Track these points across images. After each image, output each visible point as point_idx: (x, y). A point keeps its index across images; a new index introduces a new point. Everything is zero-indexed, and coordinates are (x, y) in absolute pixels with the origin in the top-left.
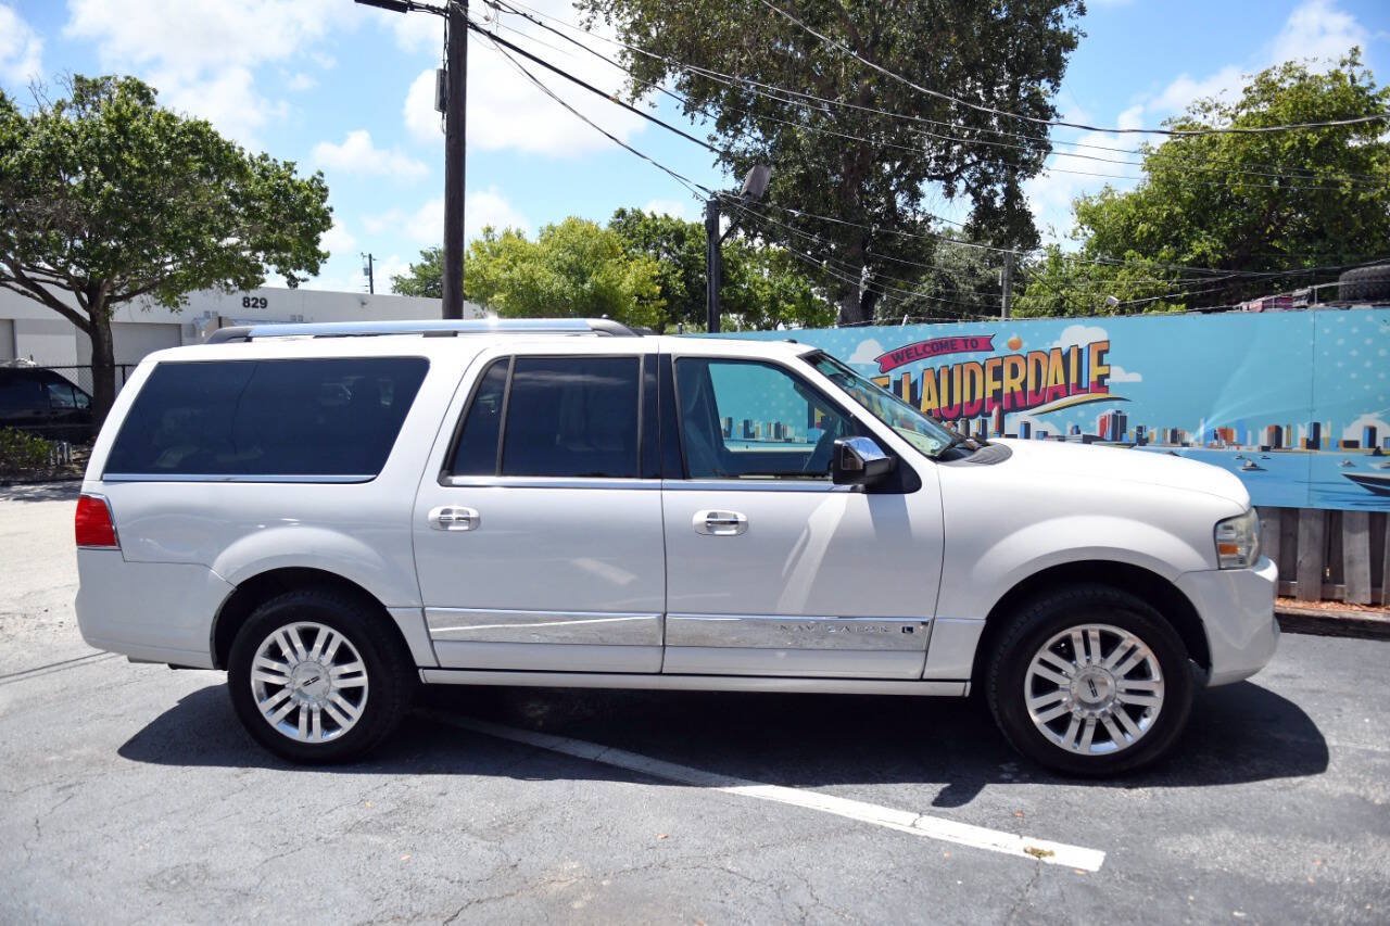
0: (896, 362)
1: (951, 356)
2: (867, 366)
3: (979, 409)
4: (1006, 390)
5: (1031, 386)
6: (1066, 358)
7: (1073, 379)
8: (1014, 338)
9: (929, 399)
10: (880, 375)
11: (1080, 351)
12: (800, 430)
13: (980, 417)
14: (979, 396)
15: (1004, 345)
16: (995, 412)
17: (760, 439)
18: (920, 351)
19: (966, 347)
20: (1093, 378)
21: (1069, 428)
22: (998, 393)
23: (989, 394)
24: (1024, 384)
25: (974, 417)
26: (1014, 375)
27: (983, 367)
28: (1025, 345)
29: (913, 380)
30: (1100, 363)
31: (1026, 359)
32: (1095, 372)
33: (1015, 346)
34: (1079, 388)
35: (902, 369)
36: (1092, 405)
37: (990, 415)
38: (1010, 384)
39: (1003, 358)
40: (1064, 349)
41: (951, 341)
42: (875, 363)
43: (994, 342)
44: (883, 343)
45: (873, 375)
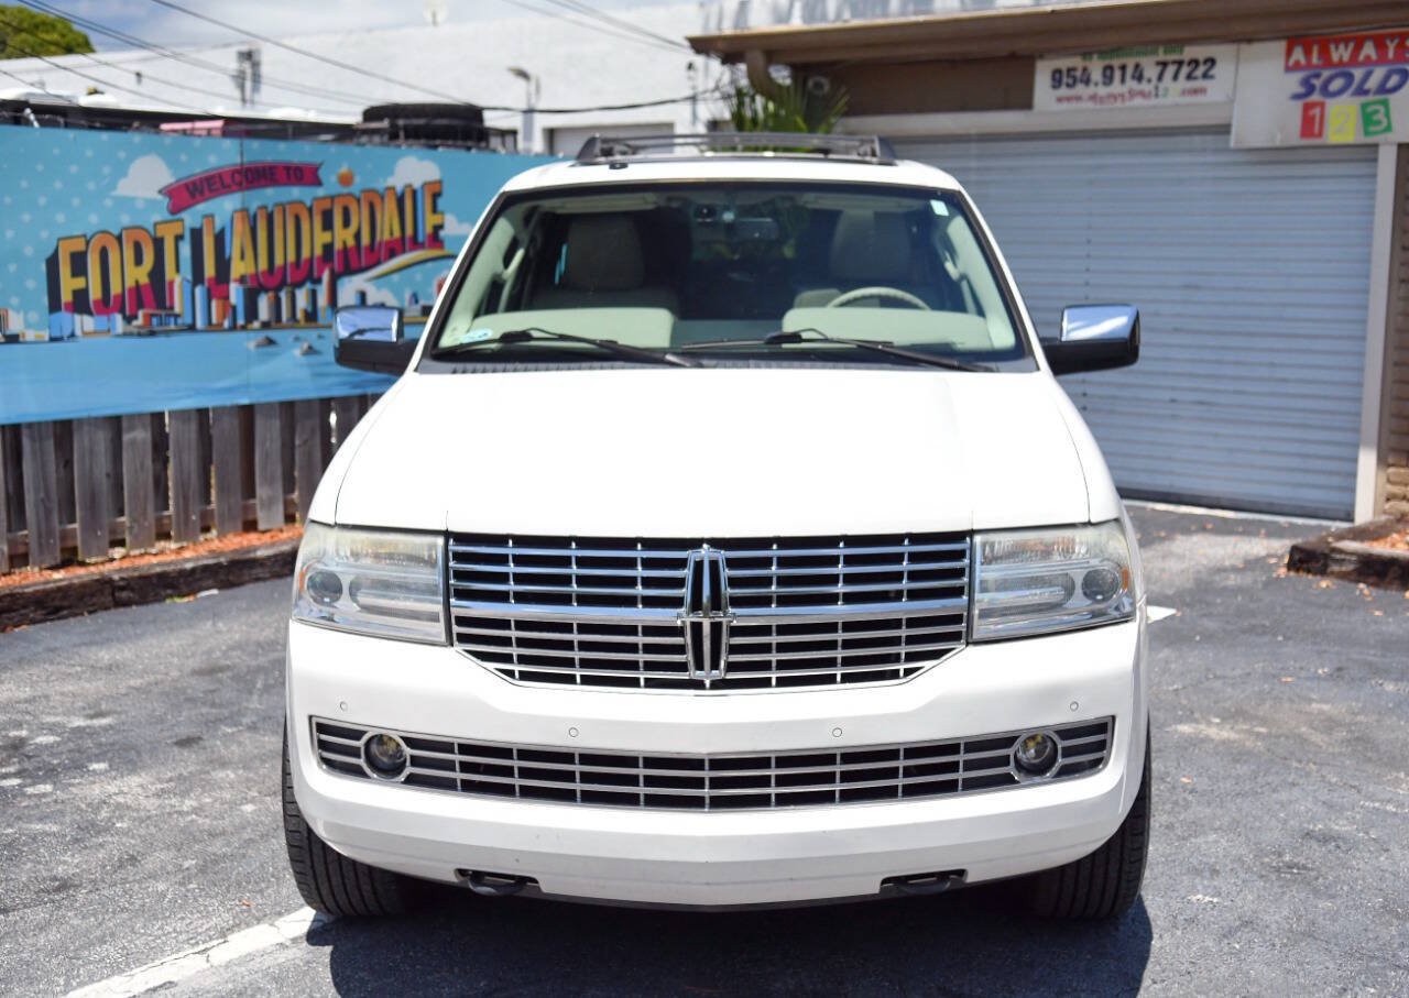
0: (193, 196)
1: (269, 191)
2: (148, 201)
3: (305, 273)
4: (338, 246)
5: (365, 240)
6: (400, 201)
7: (409, 231)
8: (344, 169)
9: (242, 257)
10: (170, 217)
11: (414, 193)
12: (34, 316)
13: (308, 286)
14: (305, 253)
15: (334, 179)
16: (326, 276)
18: (227, 181)
19: (289, 178)
20: (429, 230)
21: (407, 295)
22: (328, 248)
23: (318, 251)
24: (358, 236)
25: (300, 284)
26: (346, 223)
27: (310, 210)
28: (357, 180)
29: (218, 228)
30: (435, 210)
31: (358, 201)
32: (430, 221)
33: (346, 180)
34: (416, 244)
35: (202, 208)
36: (430, 265)
37: (318, 281)
38: (342, 237)
39: (332, 198)
40: (399, 189)
41: (271, 167)
42: (160, 197)
43: (322, 174)
44: (172, 163)
45: (157, 217)
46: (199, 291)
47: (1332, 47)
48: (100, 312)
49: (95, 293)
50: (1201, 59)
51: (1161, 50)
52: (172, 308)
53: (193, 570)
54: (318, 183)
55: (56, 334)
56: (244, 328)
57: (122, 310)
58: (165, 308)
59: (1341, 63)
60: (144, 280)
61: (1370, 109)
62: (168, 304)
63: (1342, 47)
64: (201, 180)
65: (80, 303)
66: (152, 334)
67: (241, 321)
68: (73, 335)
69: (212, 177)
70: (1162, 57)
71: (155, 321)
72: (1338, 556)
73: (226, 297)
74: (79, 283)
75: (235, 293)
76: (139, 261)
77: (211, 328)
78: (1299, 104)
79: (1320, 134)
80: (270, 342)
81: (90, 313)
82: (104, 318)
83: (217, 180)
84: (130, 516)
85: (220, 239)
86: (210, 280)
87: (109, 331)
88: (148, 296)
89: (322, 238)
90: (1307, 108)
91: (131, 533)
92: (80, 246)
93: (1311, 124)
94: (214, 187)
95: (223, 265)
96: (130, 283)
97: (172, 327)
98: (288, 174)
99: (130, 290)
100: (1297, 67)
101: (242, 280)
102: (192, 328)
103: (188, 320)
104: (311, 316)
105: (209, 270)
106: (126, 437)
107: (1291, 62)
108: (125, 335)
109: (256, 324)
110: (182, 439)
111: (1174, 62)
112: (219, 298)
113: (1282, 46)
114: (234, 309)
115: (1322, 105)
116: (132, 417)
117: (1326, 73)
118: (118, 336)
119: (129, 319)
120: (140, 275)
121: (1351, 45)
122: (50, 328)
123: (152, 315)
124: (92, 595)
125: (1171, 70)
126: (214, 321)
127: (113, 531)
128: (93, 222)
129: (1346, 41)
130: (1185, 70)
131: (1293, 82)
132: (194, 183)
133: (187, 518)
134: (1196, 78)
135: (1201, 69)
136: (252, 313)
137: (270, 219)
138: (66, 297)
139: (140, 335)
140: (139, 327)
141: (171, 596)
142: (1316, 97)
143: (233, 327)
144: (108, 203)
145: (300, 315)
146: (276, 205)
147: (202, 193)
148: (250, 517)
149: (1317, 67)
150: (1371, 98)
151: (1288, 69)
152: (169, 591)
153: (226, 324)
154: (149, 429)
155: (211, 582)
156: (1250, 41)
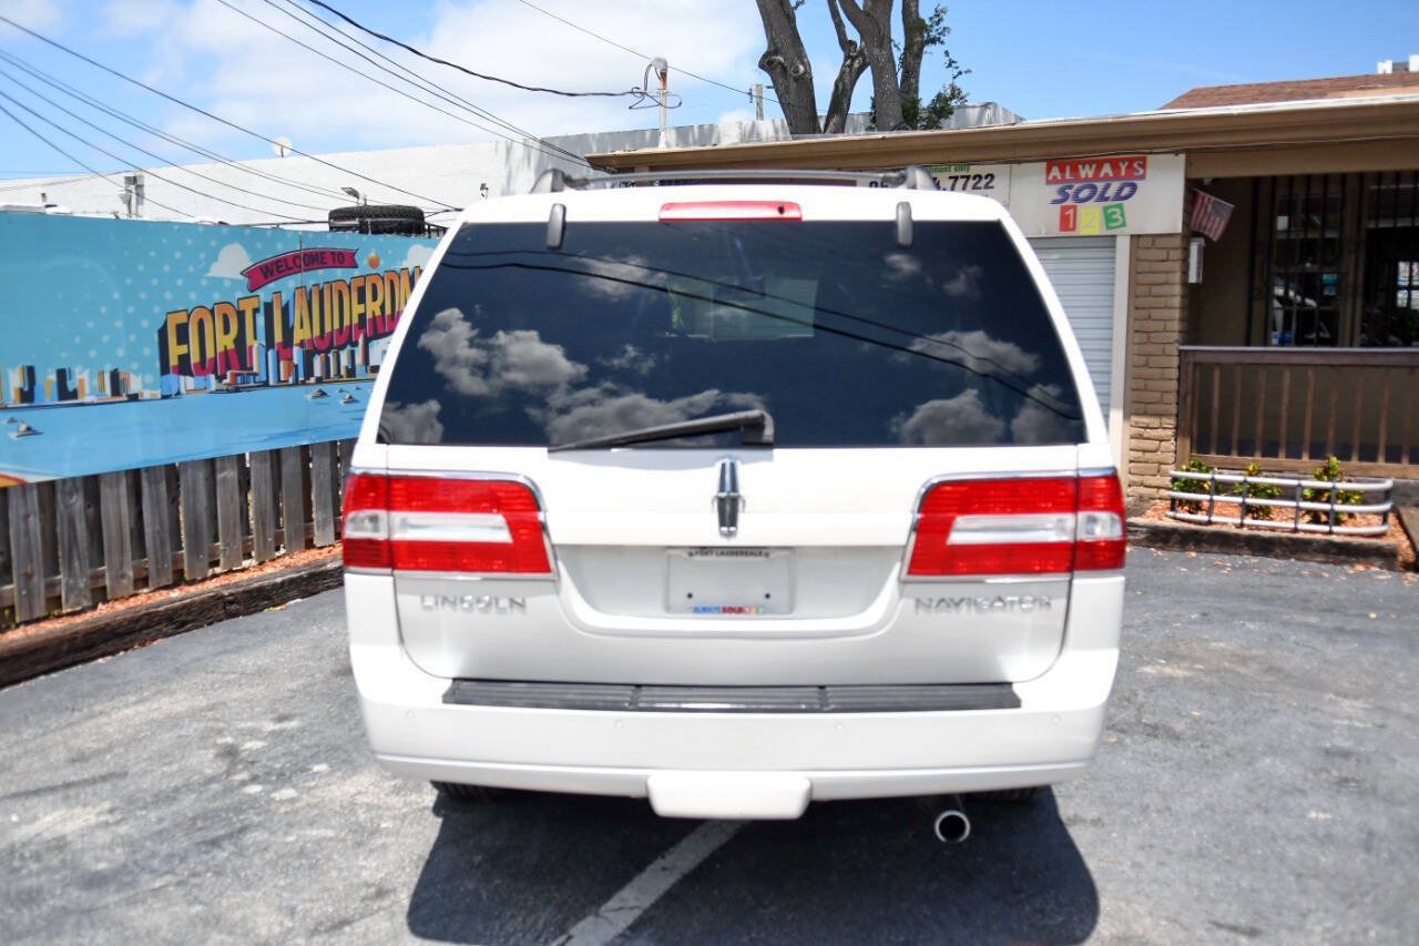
0: (266, 277)
1: (321, 272)
2: (233, 281)
3: (345, 338)
5: (388, 311)
6: (412, 279)
8: (372, 255)
9: (302, 327)
10: (249, 294)
12: (149, 379)
13: (349, 348)
14: (346, 322)
15: (365, 262)
16: (361, 340)
17: (87, 399)
18: (291, 264)
19: (334, 261)
22: (362, 317)
23: (355, 320)
24: (382, 308)
25: (342, 347)
26: (375, 298)
27: (349, 287)
28: (382, 262)
29: (284, 301)
31: (383, 279)
33: (374, 263)
35: (272, 286)
37: (355, 344)
38: (372, 308)
39: (365, 277)
40: (411, 270)
41: (322, 253)
42: (243, 278)
43: (357, 258)
44: (250, 250)
45: (239, 295)
46: (271, 353)
47: (1080, 167)
48: (199, 374)
49: (195, 358)
50: (984, 175)
51: (953, 168)
52: (251, 368)
53: (283, 583)
54: (356, 267)
55: (166, 393)
56: (303, 383)
57: (215, 372)
58: (246, 369)
59: (1087, 179)
60: (231, 346)
61: (1110, 211)
62: (248, 366)
63: (1087, 167)
64: (272, 264)
65: (184, 367)
66: (237, 390)
67: (301, 379)
68: (179, 393)
69: (279, 261)
70: (954, 174)
71: (239, 378)
72: (1131, 529)
73: (291, 359)
74: (183, 349)
75: (297, 355)
76: (227, 331)
77: (281, 383)
78: (1058, 206)
79: (1074, 229)
80: (323, 394)
81: (192, 375)
82: (201, 378)
83: (283, 263)
84: (224, 540)
85: (285, 311)
86: (278, 344)
87: (205, 388)
88: (234, 360)
89: (358, 309)
90: (1064, 209)
91: (224, 555)
92: (182, 318)
93: (1067, 222)
94: (281, 269)
95: (288, 332)
96: (220, 349)
97: (252, 384)
98: (334, 259)
99: (220, 354)
100: (1054, 181)
101: (301, 344)
102: (266, 384)
103: (264, 379)
104: (351, 372)
105: (278, 337)
106: (219, 476)
107: (1050, 178)
108: (218, 391)
109: (312, 380)
110: (260, 475)
111: (963, 177)
112: (285, 359)
113: (1044, 165)
114: (296, 366)
115: (1075, 207)
116: (223, 459)
117: (1076, 186)
118: (212, 393)
119: (220, 378)
120: (227, 342)
121: (1094, 166)
122: (161, 387)
123: (237, 375)
124: (210, 610)
125: (961, 182)
126: (282, 379)
127: (211, 555)
128: (193, 298)
129: (1090, 163)
130: (971, 182)
131: (1052, 192)
132: (266, 266)
133: (265, 541)
134: (980, 188)
135: (984, 182)
136: (309, 372)
137: (321, 293)
138: (173, 361)
139: (228, 391)
140: (229, 385)
141: (267, 606)
142: (1069, 202)
143: (296, 383)
144: (204, 283)
145: (343, 372)
146: (326, 283)
147: (272, 274)
148: (310, 537)
149: (1068, 181)
150: (1109, 203)
151: (1048, 182)
152: (266, 602)
153: (291, 381)
154: (236, 467)
155: (295, 592)
156: (1019, 162)
